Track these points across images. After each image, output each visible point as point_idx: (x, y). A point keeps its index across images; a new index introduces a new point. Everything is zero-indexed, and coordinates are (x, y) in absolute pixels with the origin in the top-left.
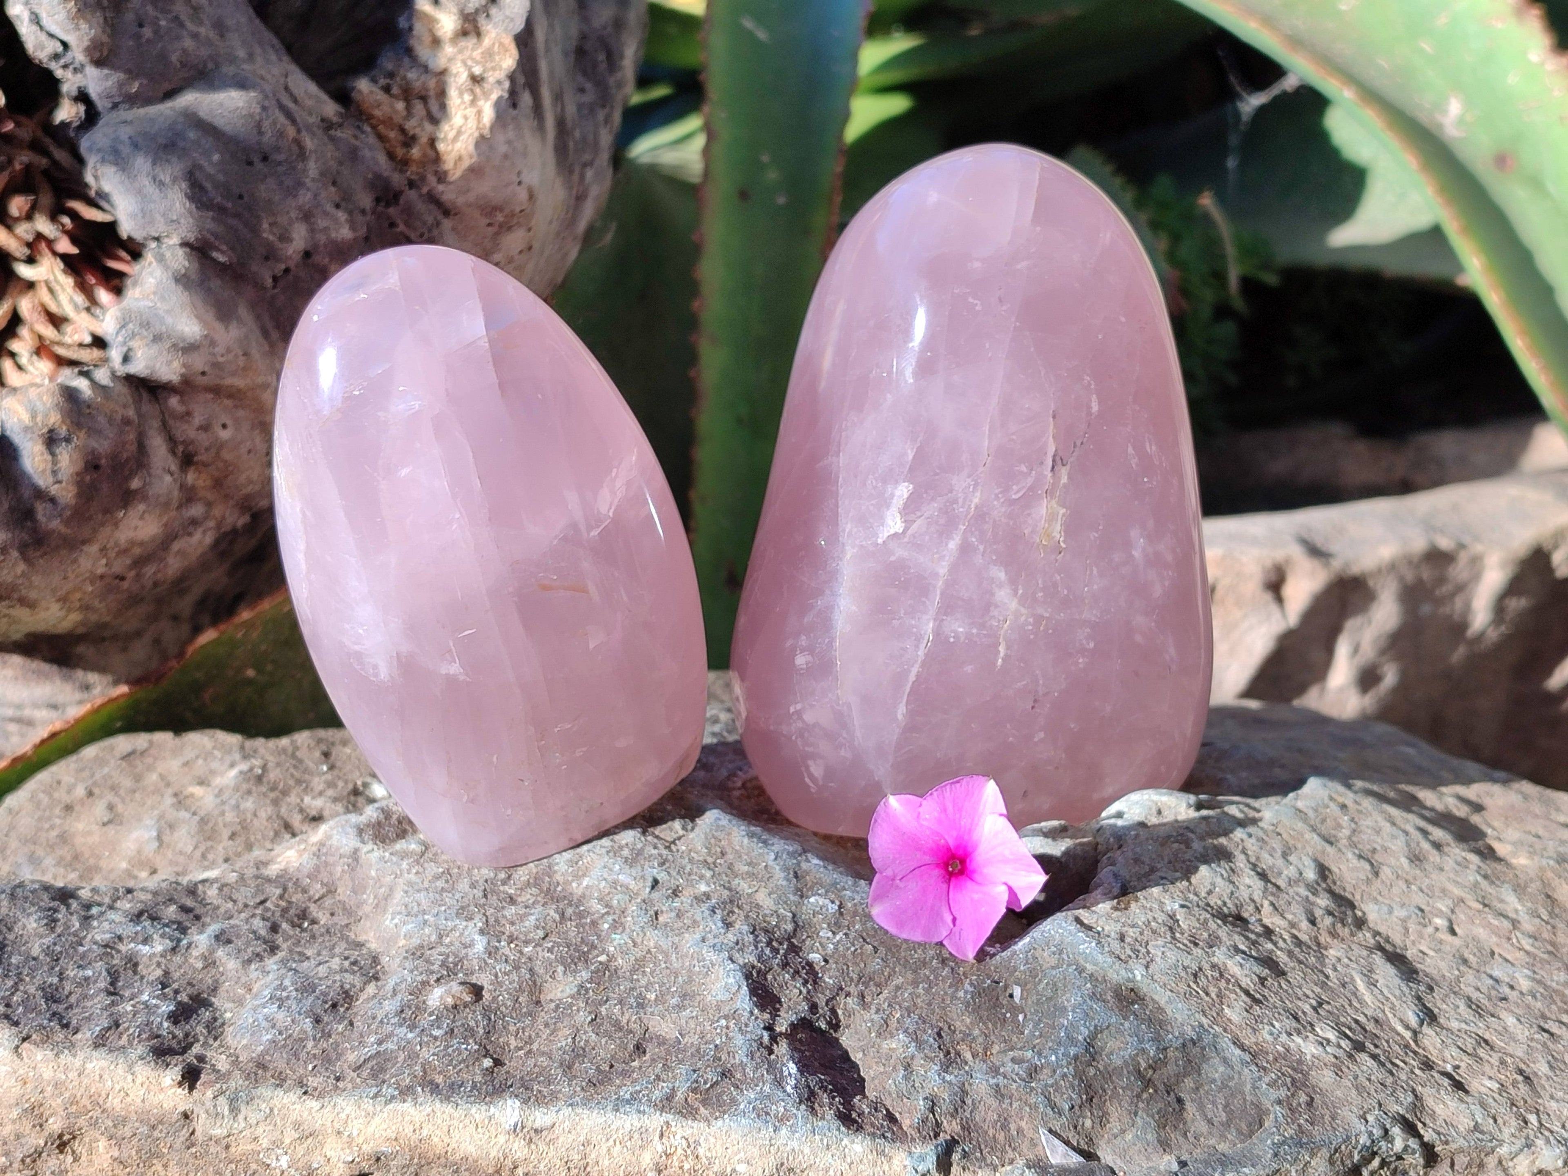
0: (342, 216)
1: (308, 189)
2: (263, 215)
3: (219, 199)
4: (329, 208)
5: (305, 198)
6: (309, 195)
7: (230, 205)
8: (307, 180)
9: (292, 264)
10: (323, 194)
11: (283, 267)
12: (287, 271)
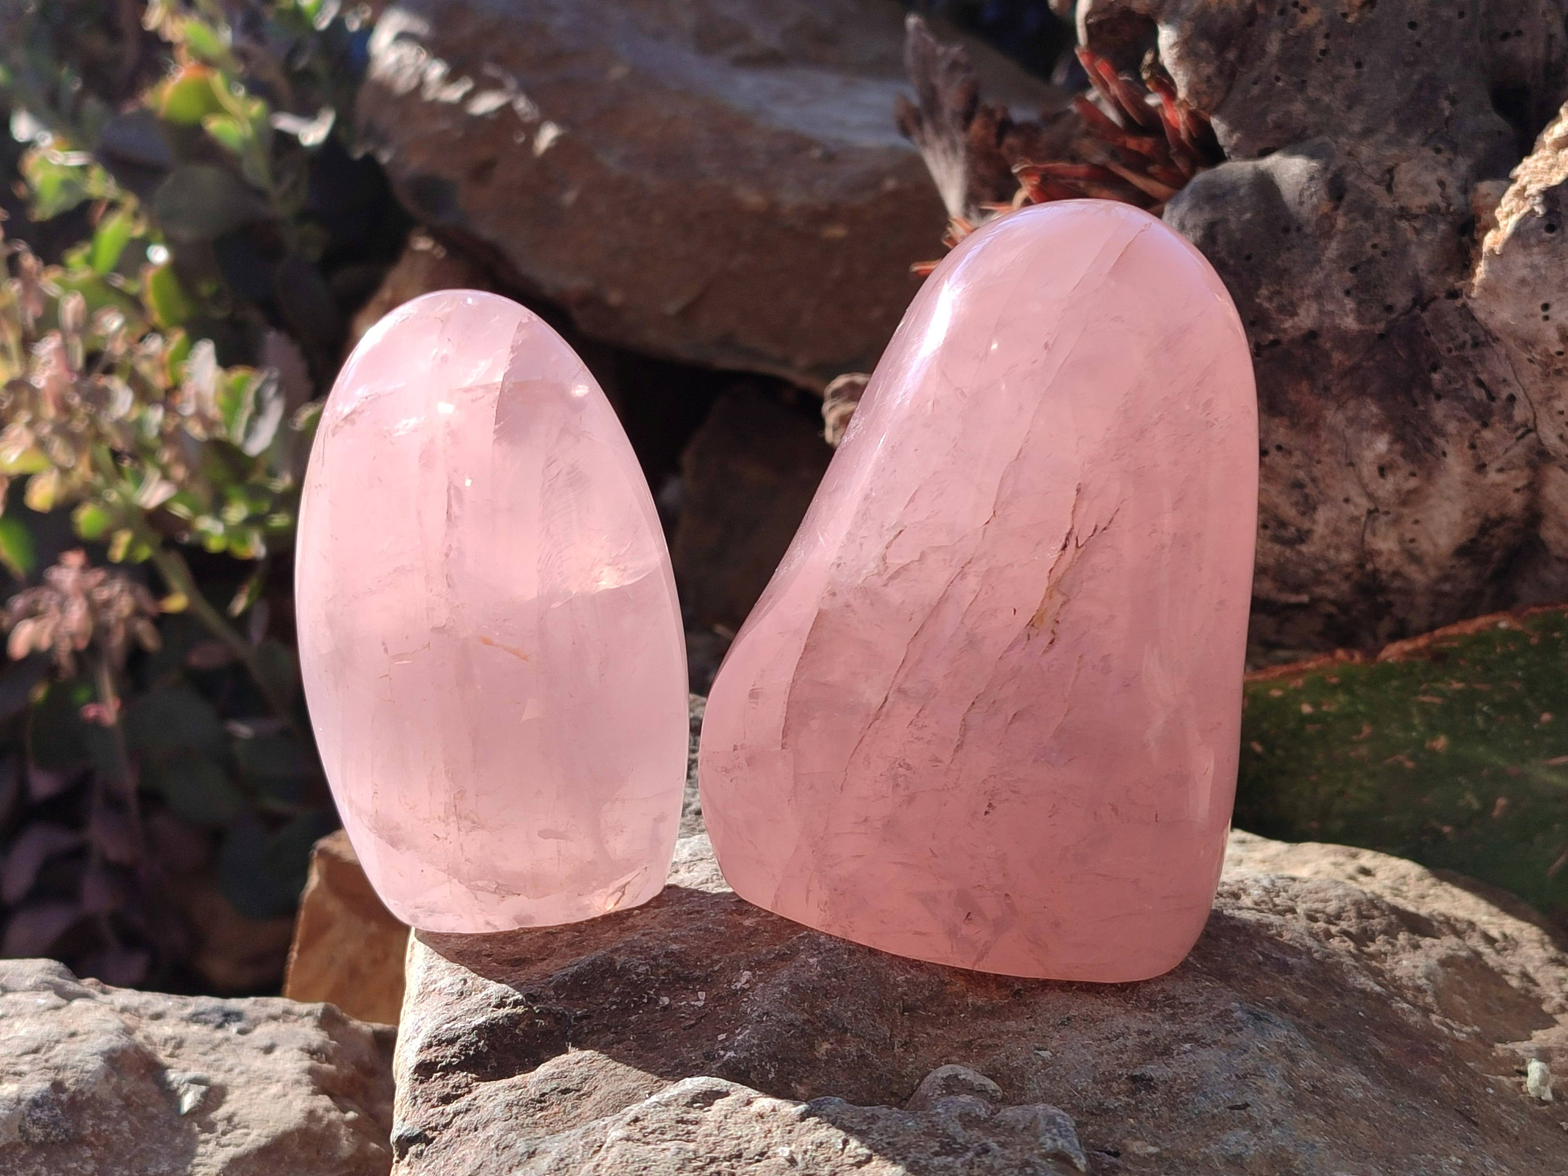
0: (1350, 304)
1: (1322, 268)
2: (1264, 281)
3: (1223, 254)
4: (1339, 293)
5: (1318, 276)
6: (1321, 275)
7: (1231, 262)
8: (1325, 259)
9: (1285, 338)
10: (1335, 277)
11: (1271, 337)
12: (1276, 343)
